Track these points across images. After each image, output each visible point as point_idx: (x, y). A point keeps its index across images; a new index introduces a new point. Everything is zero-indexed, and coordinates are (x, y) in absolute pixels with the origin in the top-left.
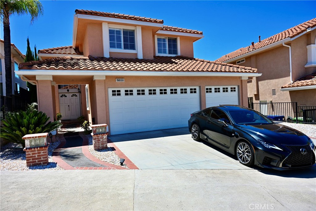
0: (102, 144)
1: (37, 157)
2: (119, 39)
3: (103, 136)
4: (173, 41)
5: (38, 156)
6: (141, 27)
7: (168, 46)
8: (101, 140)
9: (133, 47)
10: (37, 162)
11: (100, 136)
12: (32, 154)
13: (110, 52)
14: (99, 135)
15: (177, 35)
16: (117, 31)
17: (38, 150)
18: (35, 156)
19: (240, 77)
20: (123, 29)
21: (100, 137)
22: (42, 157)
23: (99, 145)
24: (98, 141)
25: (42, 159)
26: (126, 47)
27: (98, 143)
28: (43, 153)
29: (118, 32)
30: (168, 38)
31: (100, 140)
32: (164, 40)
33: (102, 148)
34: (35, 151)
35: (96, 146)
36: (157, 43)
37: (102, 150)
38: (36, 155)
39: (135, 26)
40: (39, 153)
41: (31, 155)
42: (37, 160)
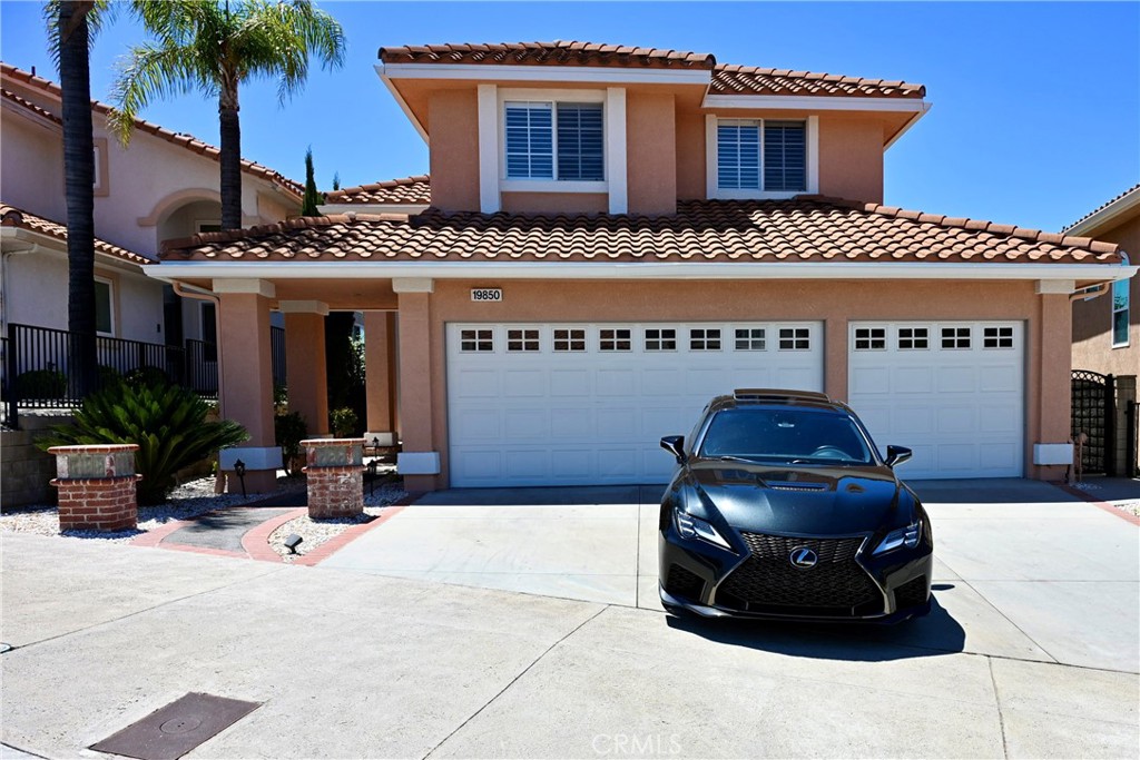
0: (332, 501)
1: (85, 506)
2: (542, 141)
3: (337, 475)
4: (786, 137)
5: (88, 503)
6: (623, 91)
7: (766, 155)
8: (331, 488)
9: (596, 170)
10: (86, 521)
11: (328, 474)
12: (75, 496)
13: (502, 193)
14: (322, 471)
15: (806, 110)
16: (534, 113)
17: (88, 488)
18: (80, 504)
19: (1034, 283)
20: (558, 104)
21: (327, 479)
22: (98, 508)
23: (324, 501)
24: (320, 488)
25: (99, 514)
26: (567, 172)
27: (322, 495)
28: (102, 496)
29: (541, 116)
30: (766, 122)
31: (327, 488)
32: (750, 133)
33: (333, 513)
34: (80, 488)
35: (316, 506)
36: (717, 148)
37: (332, 518)
38: (84, 501)
39: (603, 87)
40: (92, 496)
41: (71, 499)
42: (85, 516)
